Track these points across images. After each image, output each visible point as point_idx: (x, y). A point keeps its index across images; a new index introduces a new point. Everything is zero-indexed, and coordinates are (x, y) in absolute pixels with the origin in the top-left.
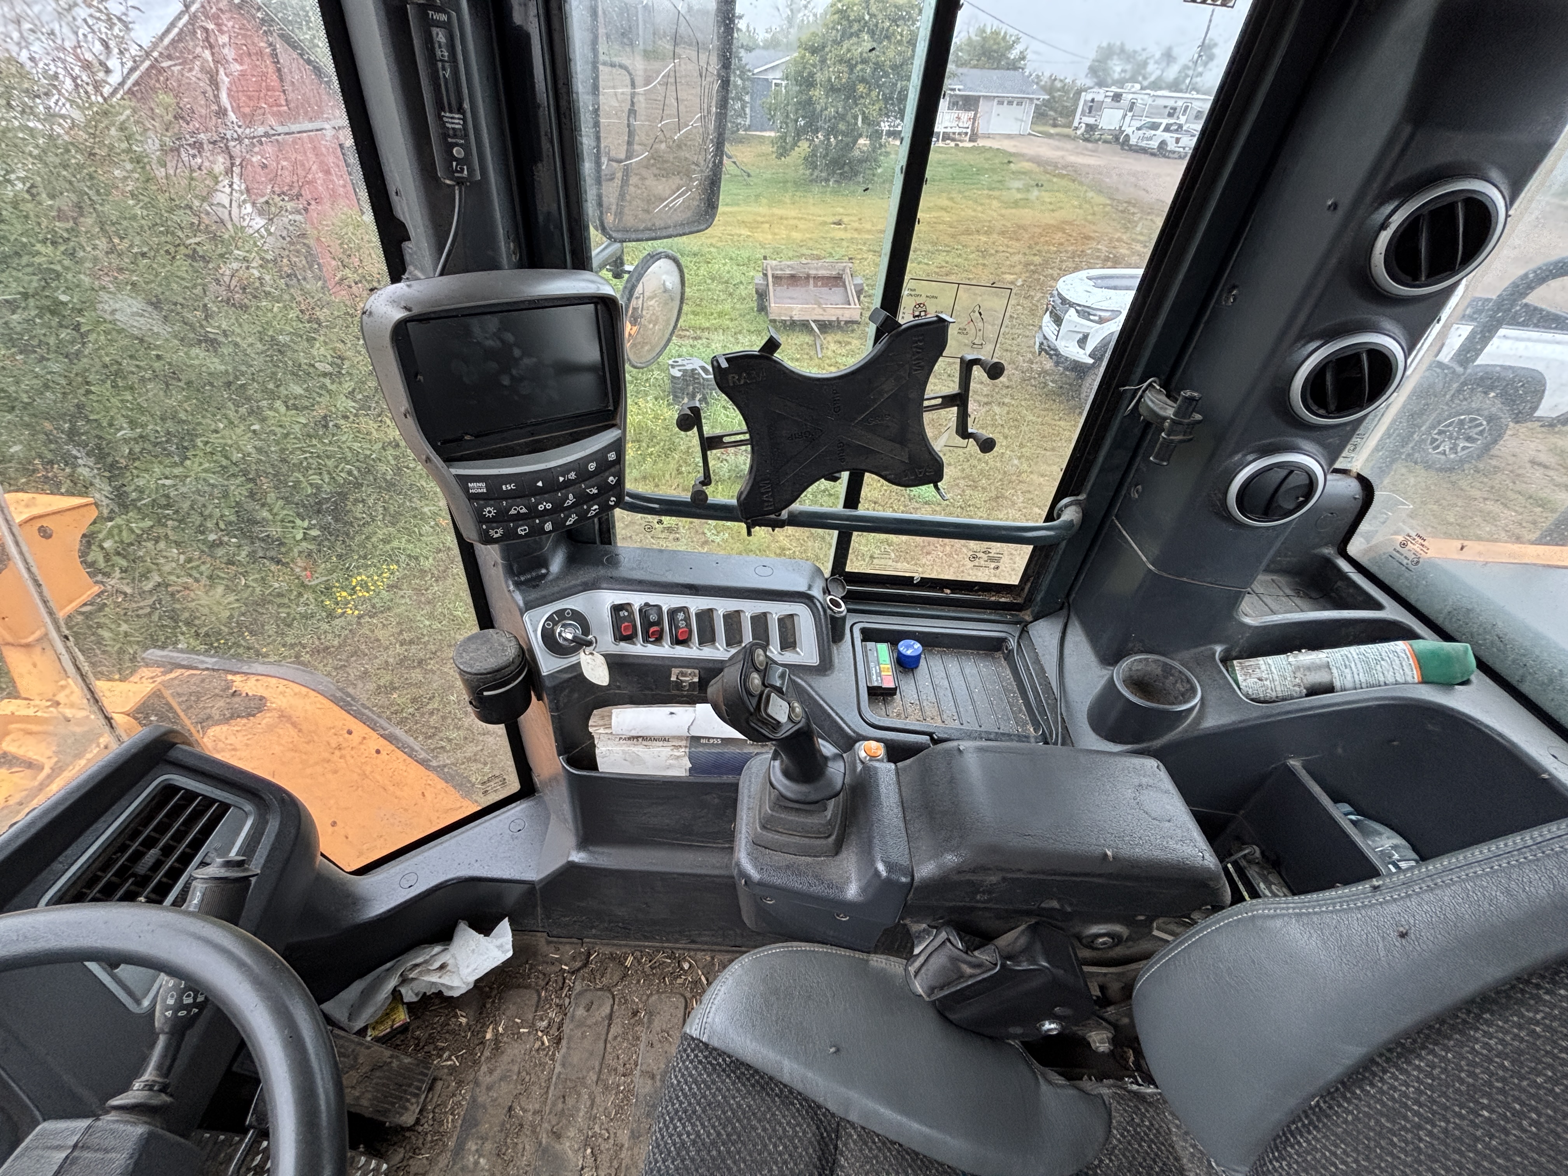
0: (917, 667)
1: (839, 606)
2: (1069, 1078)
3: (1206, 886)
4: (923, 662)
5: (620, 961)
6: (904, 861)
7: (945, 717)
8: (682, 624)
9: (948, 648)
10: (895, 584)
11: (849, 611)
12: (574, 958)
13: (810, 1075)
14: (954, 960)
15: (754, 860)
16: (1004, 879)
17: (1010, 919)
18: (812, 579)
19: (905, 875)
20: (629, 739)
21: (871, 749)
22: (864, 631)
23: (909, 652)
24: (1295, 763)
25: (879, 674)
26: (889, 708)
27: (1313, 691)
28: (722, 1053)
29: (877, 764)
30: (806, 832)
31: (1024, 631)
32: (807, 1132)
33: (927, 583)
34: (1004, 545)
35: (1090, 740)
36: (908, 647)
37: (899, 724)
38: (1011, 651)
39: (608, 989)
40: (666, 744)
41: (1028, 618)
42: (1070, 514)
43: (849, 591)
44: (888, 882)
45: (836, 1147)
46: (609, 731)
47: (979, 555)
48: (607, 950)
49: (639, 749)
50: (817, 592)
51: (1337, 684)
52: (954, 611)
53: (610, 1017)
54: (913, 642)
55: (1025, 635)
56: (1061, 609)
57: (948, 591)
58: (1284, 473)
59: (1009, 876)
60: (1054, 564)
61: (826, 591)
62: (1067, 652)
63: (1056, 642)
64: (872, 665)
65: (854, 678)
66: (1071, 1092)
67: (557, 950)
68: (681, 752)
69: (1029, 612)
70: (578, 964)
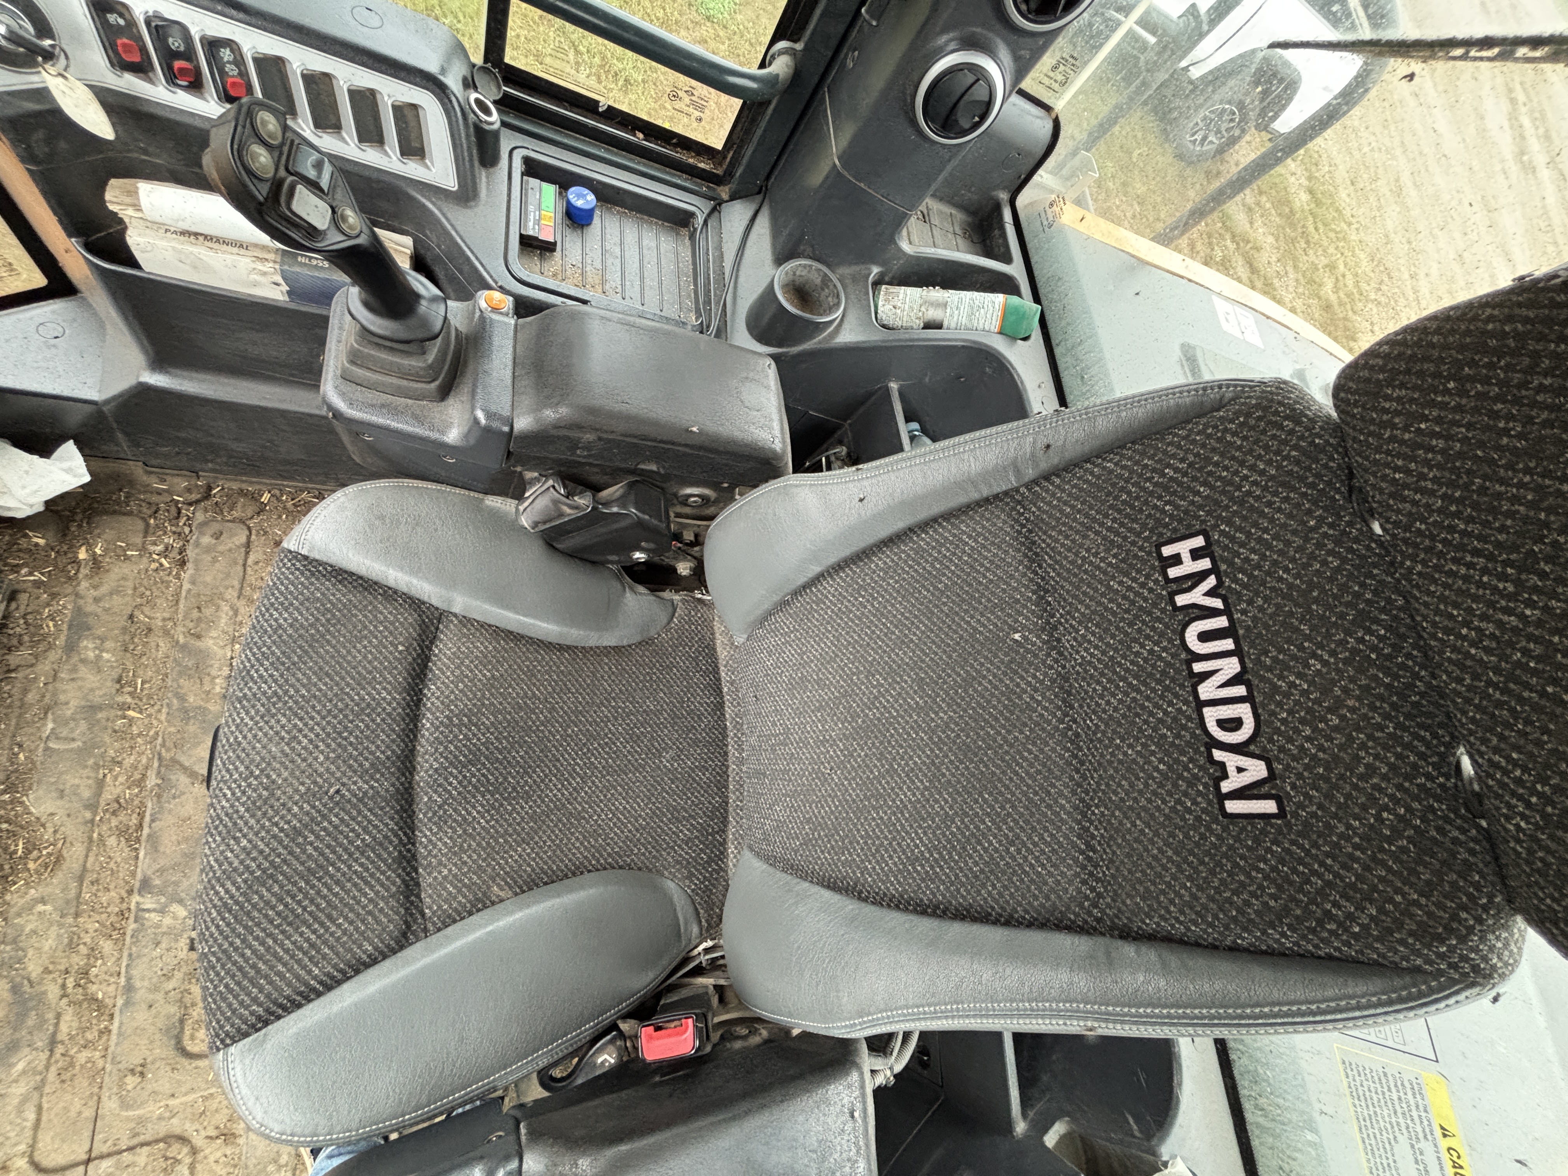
0: (589, 224)
1: (487, 112)
2: (652, 590)
3: (770, 464)
4: (596, 220)
5: (254, 497)
6: (506, 412)
7: (607, 287)
8: (232, 70)
9: (631, 210)
10: (578, 106)
11: (504, 124)
12: (189, 490)
13: (415, 581)
14: (555, 502)
15: (343, 395)
16: (600, 439)
17: (616, 475)
18: (448, 59)
19: (504, 424)
20: (183, 233)
21: (492, 299)
22: (527, 161)
23: (579, 203)
24: (894, 386)
25: (538, 222)
26: (546, 266)
27: (928, 326)
28: (320, 563)
29: (495, 317)
30: (404, 374)
31: (715, 210)
32: (411, 618)
33: (613, 115)
34: (712, 90)
35: (742, 337)
36: (579, 196)
37: (551, 284)
38: (695, 230)
39: (242, 521)
40: (242, 251)
41: (725, 196)
42: (781, 66)
43: (506, 95)
44: (487, 430)
45: (437, 628)
46: (139, 215)
47: (681, 94)
48: (235, 486)
49: (200, 251)
50: (453, 82)
51: (945, 324)
52: (645, 165)
53: (248, 545)
54: (586, 191)
55: (716, 214)
56: (759, 193)
57: (641, 136)
58: (971, 78)
59: (605, 436)
60: (759, 132)
61: (469, 84)
62: (749, 243)
63: (741, 229)
64: (531, 208)
65: (504, 219)
66: (652, 598)
67: (163, 481)
68: (268, 267)
69: (726, 189)
70: (194, 497)
